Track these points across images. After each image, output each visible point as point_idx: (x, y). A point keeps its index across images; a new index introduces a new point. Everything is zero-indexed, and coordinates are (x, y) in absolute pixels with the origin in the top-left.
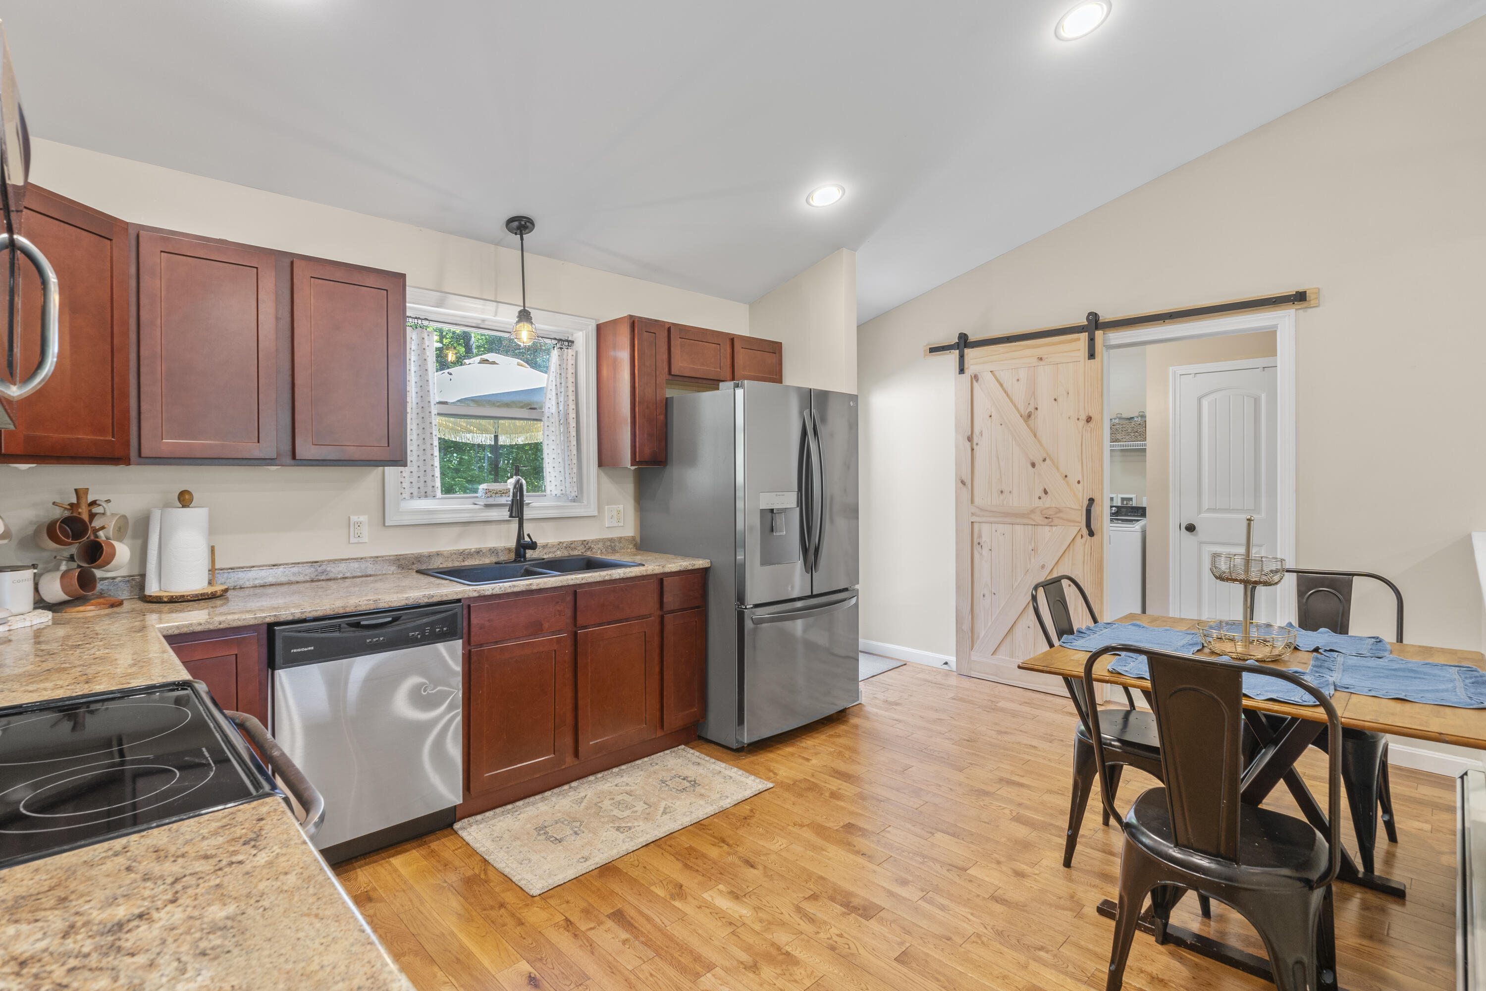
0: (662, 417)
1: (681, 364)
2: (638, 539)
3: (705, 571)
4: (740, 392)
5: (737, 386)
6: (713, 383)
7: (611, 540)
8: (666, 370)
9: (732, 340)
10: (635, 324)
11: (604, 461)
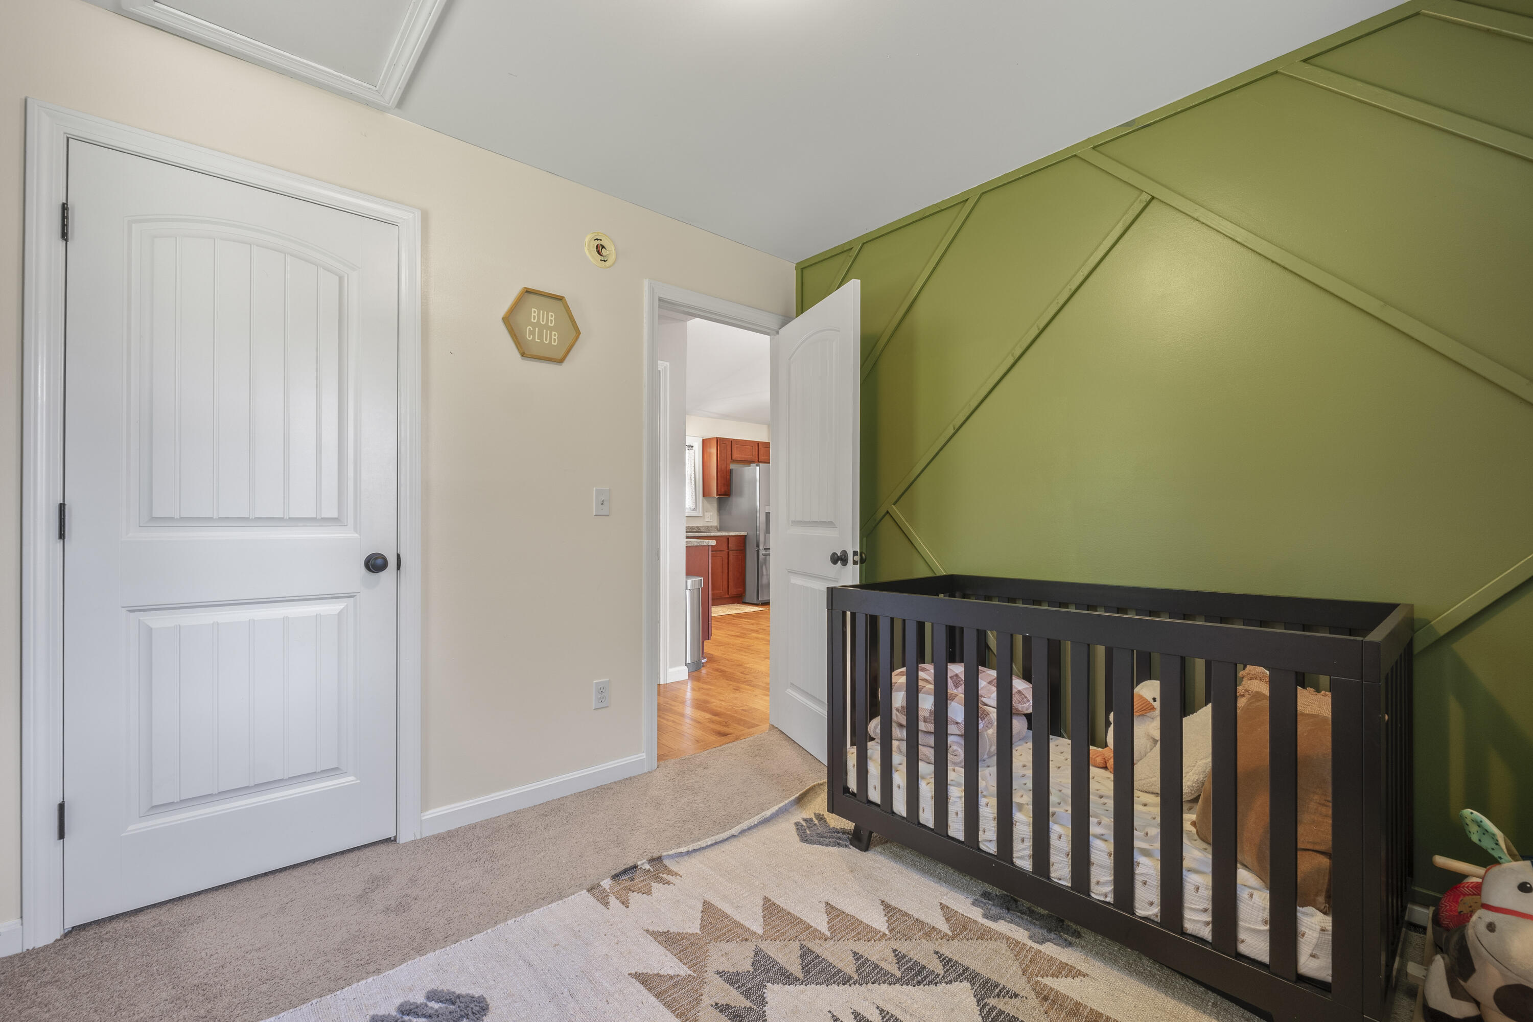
0: (728, 477)
1: (736, 455)
2: (718, 527)
3: (746, 536)
4: (758, 468)
5: (757, 466)
6: (748, 462)
7: (708, 526)
8: (730, 458)
9: (758, 443)
10: (718, 440)
11: (706, 493)
